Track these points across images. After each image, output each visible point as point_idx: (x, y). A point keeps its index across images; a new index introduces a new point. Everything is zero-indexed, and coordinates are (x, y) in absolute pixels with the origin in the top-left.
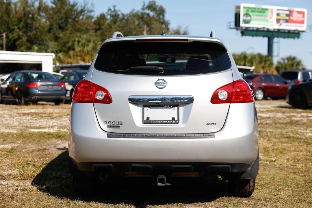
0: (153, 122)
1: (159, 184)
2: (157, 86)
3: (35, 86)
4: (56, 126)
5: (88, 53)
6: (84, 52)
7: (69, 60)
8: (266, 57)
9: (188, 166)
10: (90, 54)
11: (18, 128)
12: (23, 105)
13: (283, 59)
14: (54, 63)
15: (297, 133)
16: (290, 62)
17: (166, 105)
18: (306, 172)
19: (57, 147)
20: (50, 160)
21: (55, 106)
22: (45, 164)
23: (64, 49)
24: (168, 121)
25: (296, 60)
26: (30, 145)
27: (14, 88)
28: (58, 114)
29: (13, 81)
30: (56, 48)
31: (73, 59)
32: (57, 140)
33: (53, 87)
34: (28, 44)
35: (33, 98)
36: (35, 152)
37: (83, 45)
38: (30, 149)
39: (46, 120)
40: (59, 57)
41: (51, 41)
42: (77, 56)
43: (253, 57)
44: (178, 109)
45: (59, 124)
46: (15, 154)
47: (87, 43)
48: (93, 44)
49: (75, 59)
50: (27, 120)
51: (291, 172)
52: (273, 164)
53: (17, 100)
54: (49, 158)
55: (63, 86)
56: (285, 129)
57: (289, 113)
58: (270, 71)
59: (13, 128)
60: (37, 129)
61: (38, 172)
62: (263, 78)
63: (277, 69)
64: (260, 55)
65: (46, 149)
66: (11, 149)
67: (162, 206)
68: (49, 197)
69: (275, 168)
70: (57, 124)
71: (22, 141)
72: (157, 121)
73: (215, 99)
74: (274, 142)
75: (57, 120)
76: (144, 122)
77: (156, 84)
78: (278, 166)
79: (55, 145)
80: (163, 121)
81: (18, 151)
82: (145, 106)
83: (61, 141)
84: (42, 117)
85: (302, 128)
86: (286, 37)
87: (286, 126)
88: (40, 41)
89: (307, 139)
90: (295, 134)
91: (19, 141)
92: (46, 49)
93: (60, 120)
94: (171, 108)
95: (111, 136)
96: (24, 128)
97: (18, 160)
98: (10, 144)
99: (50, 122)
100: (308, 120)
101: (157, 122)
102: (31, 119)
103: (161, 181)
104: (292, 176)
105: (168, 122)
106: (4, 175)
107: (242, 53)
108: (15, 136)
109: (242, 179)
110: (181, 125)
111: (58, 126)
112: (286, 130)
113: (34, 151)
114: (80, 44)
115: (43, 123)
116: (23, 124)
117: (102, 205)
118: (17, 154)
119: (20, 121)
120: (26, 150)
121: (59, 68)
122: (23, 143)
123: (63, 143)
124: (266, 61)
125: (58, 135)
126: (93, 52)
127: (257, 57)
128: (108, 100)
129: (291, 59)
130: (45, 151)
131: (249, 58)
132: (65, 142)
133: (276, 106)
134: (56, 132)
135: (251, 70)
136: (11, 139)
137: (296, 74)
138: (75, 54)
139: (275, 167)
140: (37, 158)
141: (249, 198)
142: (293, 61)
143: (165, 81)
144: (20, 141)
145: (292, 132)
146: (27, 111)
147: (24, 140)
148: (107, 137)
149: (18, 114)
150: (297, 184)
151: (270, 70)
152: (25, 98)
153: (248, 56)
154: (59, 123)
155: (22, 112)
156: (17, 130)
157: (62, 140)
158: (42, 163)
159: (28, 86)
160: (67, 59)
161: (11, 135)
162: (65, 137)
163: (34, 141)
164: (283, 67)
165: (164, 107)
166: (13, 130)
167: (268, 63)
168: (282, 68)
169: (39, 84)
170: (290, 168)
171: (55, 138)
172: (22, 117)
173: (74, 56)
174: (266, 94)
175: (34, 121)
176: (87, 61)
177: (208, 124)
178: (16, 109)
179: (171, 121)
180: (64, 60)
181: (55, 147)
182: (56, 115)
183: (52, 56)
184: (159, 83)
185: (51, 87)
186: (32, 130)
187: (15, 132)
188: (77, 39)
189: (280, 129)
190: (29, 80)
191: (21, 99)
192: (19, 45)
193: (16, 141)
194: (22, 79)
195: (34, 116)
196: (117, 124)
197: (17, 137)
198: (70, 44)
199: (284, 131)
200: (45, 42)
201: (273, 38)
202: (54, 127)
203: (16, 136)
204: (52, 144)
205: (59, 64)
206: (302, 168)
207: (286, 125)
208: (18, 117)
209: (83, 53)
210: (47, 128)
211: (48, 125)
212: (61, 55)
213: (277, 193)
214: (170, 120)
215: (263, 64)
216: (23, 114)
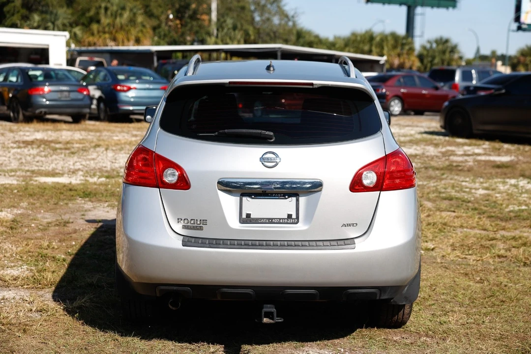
0: (257, 221)
1: (265, 320)
2: (263, 163)
3: (41, 93)
4: (79, 170)
5: (121, 27)
6: (116, 26)
7: (91, 39)
8: (404, 38)
9: (313, 292)
10: (124, 30)
11: (18, 173)
12: (22, 122)
13: (429, 42)
14: (68, 44)
15: (461, 190)
16: (440, 47)
17: (278, 194)
18: (483, 272)
19: (87, 218)
20: (78, 247)
21: (73, 126)
22: (70, 255)
23: (83, 20)
24: (280, 219)
25: (449, 44)
26: (42, 211)
27: (6, 93)
28: (80, 143)
29: (4, 83)
30: (70, 19)
31: (98, 37)
32: (85, 201)
33: (69, 94)
34: (24, 11)
35: (38, 111)
36: (52, 228)
37: (114, 15)
38: (42, 222)
39: (63, 156)
40: (75, 34)
41: (61, 6)
42: (104, 33)
43: (384, 38)
44: (298, 201)
45: (84, 165)
46: (21, 233)
47: (119, 11)
48: (130, 13)
49: (100, 37)
50: (32, 156)
51: (461, 273)
52: (431, 254)
53: (12, 114)
54: (75, 242)
55: (85, 93)
56: (442, 179)
57: (445, 146)
58: (409, 61)
59: (10, 174)
60: (50, 177)
61: (62, 272)
62: (402, 80)
63: (421, 57)
64: (394, 36)
65: (68, 223)
66: (12, 221)
67: (266, 345)
68: (85, 329)
69: (434, 265)
70: (81, 167)
71: (29, 204)
72: (263, 219)
73: (357, 185)
74: (428, 209)
75: (80, 158)
76: (242, 221)
77: (263, 160)
78: (439, 260)
79: (82, 213)
80: (272, 219)
81: (24, 225)
82: (243, 195)
83: (91, 204)
84: (55, 149)
85: (468, 179)
86: (435, 6)
87: (443, 174)
88: (43, 6)
89: (478, 203)
90: (458, 192)
91: (23, 202)
92: (53, 20)
93: (85, 158)
94: (286, 199)
95: (189, 244)
96: (28, 174)
97: (27, 245)
98: (9, 210)
99: (69, 161)
100: (475, 161)
101: (262, 221)
102: (38, 155)
103: (269, 315)
104: (463, 281)
105: (281, 221)
106: (7, 278)
107: (367, 32)
108: (16, 191)
109: (393, 304)
110: (301, 226)
111: (82, 171)
112: (443, 182)
113: (50, 225)
114: (109, 13)
115: (58, 163)
116: (26, 165)
117: (170, 344)
118: (23, 232)
119: (21, 159)
120: (37, 223)
121: (76, 53)
122: (31, 208)
123: (94, 208)
124: (403, 45)
125: (86, 192)
126: (129, 27)
127: (390, 38)
128: (183, 183)
129: (443, 42)
130: (67, 225)
131: (378, 39)
132: (98, 205)
133: (422, 130)
134: (81, 184)
135: (382, 62)
136: (11, 198)
137: (452, 73)
138: (101, 29)
139: (434, 262)
140: (57, 241)
141: (401, 329)
142: (446, 45)
143: (277, 156)
144: (25, 203)
145: (453, 187)
146: (28, 136)
147: (32, 200)
148: (183, 246)
149: (15, 142)
150: (472, 300)
151: (409, 59)
152: (24, 112)
153: (377, 36)
154: (84, 163)
155: (21, 139)
156: (18, 178)
157: (92, 202)
158: (66, 253)
159: (30, 92)
160: (88, 37)
161: (9, 191)
162: (97, 196)
163: (48, 204)
164: (431, 53)
165: (274, 196)
166: (12, 178)
167: (407, 47)
168: (427, 56)
169: (46, 89)
170: (457, 265)
171: (81, 197)
172: (23, 149)
173: (99, 32)
174: (406, 106)
175: (43, 159)
176: (120, 41)
177: (344, 225)
178: (11, 131)
179: (286, 221)
180: (82, 38)
181: (83, 217)
182: (78, 145)
183: (65, 36)
184: (268, 159)
185: (66, 94)
186: (43, 179)
187: (15, 182)
188: (103, 5)
189: (434, 181)
190: (29, 82)
191: (18, 113)
192: (8, 12)
193: (18, 204)
194: (19, 80)
195: (42, 149)
196: (198, 223)
197: (19, 194)
198: (92, 13)
199: (441, 185)
200: (51, 8)
201: (416, 7)
202: (76, 172)
203: (18, 191)
204: (78, 211)
205: (76, 46)
206: (476, 264)
207: (442, 172)
208: (15, 150)
209: (114, 27)
210: (66, 175)
211: (67, 169)
212: (77, 30)
213: (443, 319)
214: (285, 219)
215: (398, 50)
216: (24, 142)
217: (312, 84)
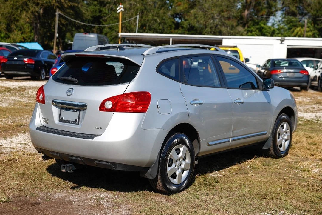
0: (64, 121)
2: (67, 93)
9: (80, 160)
33: (294, 74)
44: (79, 113)
73: (102, 107)
76: (60, 121)
80: (69, 121)
82: (62, 108)
94: (75, 112)
105: (73, 122)
109: (146, 177)
110: (79, 126)
143: (73, 90)
148: (36, 130)
165: (71, 110)
177: (96, 128)
184: (70, 91)
196: (46, 120)
217: (104, 56)
